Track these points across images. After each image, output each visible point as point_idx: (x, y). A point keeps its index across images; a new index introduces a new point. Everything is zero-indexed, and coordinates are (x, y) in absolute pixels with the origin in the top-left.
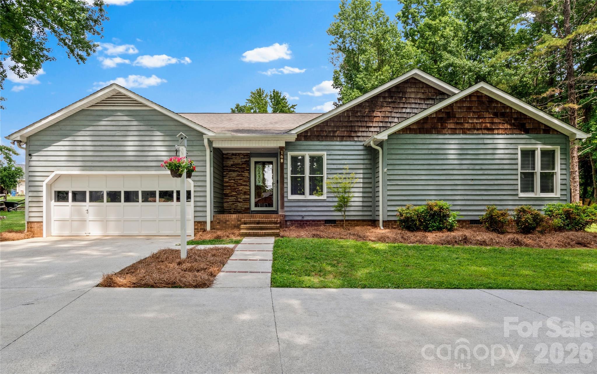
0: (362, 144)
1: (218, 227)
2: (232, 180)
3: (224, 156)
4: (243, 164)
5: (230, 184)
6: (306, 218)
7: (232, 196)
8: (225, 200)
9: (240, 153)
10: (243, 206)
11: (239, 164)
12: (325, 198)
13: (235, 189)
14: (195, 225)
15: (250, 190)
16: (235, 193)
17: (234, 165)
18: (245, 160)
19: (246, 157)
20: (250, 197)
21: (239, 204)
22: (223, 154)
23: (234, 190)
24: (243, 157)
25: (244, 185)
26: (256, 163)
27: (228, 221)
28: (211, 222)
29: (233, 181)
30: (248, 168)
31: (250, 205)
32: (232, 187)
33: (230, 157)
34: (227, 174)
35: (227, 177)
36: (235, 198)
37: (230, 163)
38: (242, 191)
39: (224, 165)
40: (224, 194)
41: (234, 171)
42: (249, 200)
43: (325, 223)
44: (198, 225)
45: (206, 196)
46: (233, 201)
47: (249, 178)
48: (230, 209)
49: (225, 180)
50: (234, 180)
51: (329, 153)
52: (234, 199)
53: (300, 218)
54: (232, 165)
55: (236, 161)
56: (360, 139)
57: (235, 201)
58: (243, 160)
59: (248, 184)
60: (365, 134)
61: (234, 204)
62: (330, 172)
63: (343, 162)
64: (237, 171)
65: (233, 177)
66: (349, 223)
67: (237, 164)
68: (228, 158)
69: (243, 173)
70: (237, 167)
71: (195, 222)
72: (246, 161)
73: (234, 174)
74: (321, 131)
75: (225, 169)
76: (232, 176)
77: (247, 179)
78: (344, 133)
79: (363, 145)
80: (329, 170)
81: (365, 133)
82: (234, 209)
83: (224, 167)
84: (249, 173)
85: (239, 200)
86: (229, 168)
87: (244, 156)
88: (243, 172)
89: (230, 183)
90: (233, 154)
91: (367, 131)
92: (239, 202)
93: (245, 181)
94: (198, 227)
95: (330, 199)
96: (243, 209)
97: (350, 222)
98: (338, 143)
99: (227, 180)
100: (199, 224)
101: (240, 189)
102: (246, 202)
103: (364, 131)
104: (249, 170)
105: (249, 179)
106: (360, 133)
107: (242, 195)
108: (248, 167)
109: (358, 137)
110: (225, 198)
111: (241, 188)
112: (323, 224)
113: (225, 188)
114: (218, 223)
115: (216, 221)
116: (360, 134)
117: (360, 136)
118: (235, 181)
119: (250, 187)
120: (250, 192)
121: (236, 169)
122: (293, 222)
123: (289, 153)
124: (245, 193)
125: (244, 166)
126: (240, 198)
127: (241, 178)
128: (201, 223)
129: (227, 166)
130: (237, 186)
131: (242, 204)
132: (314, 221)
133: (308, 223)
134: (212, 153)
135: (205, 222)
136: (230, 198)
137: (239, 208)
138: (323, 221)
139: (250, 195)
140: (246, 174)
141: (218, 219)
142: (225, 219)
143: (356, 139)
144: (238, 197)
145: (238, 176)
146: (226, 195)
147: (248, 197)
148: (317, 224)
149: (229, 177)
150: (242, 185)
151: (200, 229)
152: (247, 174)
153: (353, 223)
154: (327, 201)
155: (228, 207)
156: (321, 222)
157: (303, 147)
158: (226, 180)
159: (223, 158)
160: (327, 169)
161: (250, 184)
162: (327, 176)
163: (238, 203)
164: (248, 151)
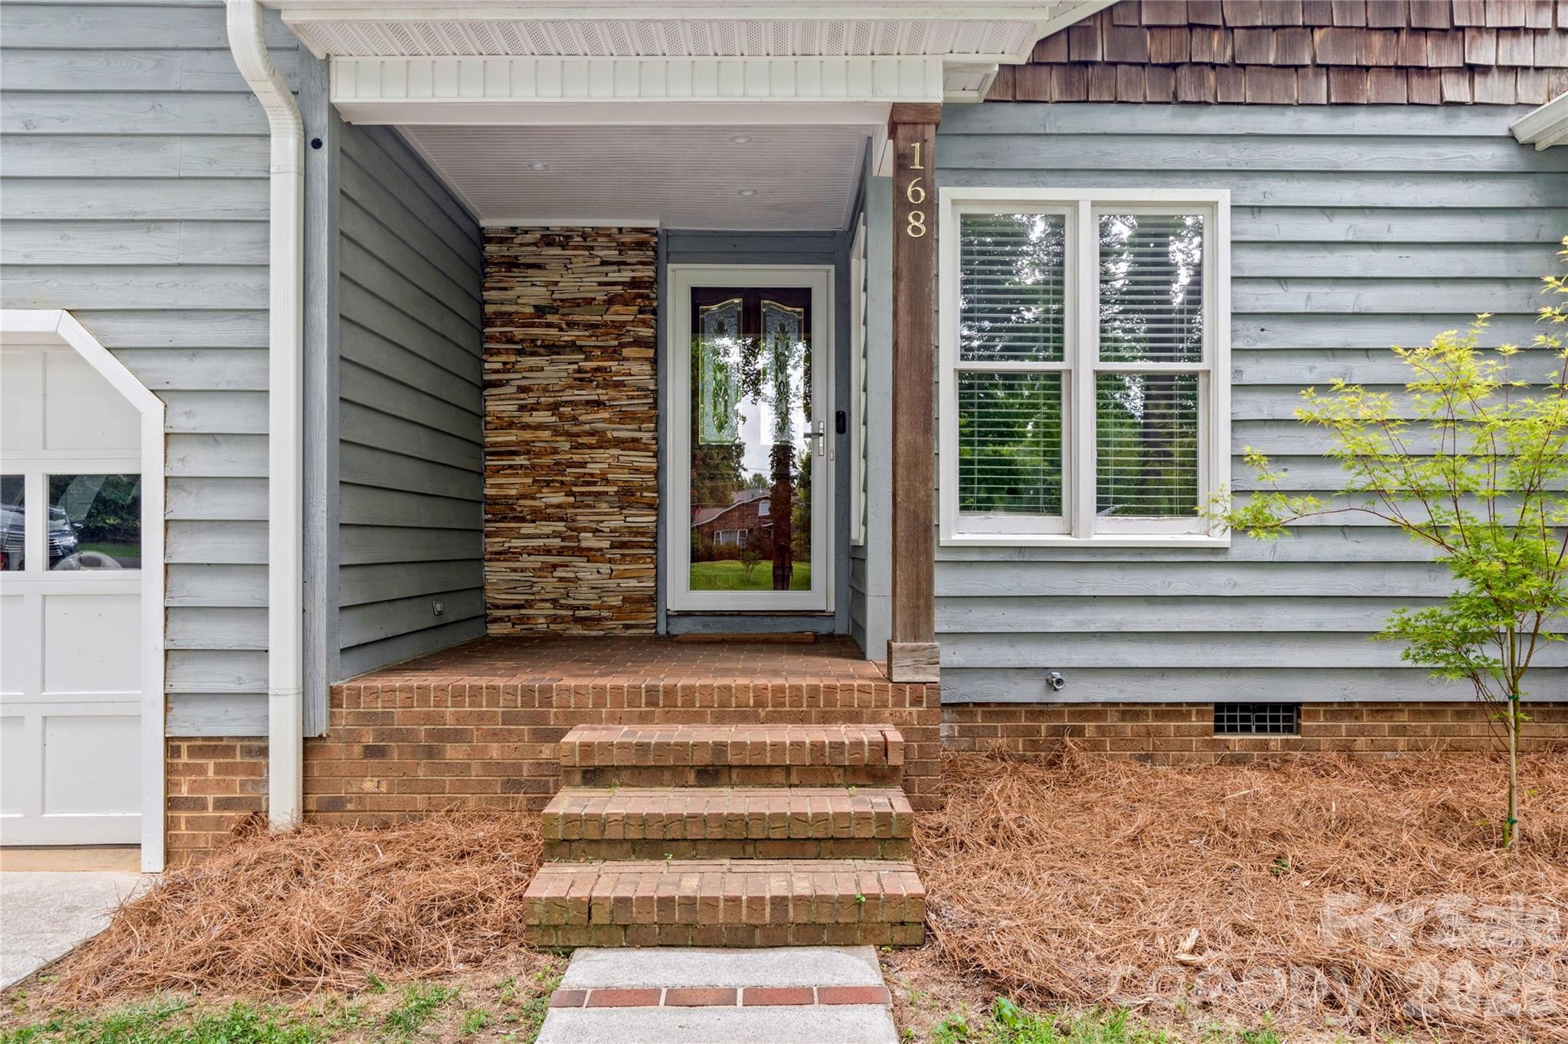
0: (1498, 126)
1: (369, 785)
2: (534, 408)
3: (491, 249)
4: (611, 301)
5: (527, 435)
6: (1073, 692)
7: (538, 515)
8: (493, 544)
9: (598, 232)
10: (612, 583)
11: (589, 301)
12: (1222, 539)
13: (560, 467)
14: (169, 770)
15: (659, 473)
16: (559, 498)
17: (554, 310)
18: (626, 275)
19: (632, 256)
20: (661, 521)
21: (588, 572)
22: (483, 237)
23: (551, 476)
24: (612, 254)
25: (619, 443)
26: (700, 296)
27: (458, 736)
28: (310, 746)
29: (543, 417)
30: (646, 332)
31: (659, 576)
32: (538, 455)
33: (527, 255)
34: (507, 368)
35: (510, 389)
36: (560, 526)
37: (528, 293)
38: (608, 482)
39: (489, 309)
40: (493, 501)
41: (553, 349)
42: (654, 541)
43: (1219, 729)
44: (201, 770)
45: (260, 525)
46: (548, 552)
47: (656, 398)
48: (528, 604)
49: (492, 406)
50: (554, 408)
51: (1254, 193)
52: (556, 535)
53: (1030, 691)
54: (540, 311)
55: (569, 286)
56: (1489, 89)
57: (561, 552)
58: (614, 277)
59: (646, 436)
60: (1521, 52)
61: (555, 567)
62: (1254, 336)
63: (1353, 263)
64: (573, 347)
65: (545, 390)
66: (1396, 731)
67: (575, 303)
68: (512, 264)
69: (614, 365)
70: (571, 325)
71: (172, 745)
72: (634, 283)
73: (554, 372)
74: (1191, 27)
75: (491, 338)
76: (538, 379)
77: (640, 406)
78: (1368, 47)
79: (1511, 138)
80: (1252, 328)
81: (1526, 41)
82: (554, 601)
83: (487, 322)
84: (656, 363)
85: (588, 541)
86: (518, 332)
87: (622, 247)
88: (614, 353)
89: (526, 427)
90: (548, 239)
91: (1544, 32)
92: (588, 554)
93: (625, 417)
94: (204, 786)
95: (1260, 547)
96: (616, 601)
97: (1403, 719)
98: (1315, 122)
99: (508, 408)
100: (211, 764)
101: (594, 468)
102: (636, 559)
103: (1515, 31)
104: (655, 345)
105: (655, 405)
106: (1489, 41)
107: (604, 507)
108: (645, 323)
109: (1471, 70)
110: (490, 527)
111: (600, 461)
112: (1205, 732)
113: (493, 462)
114: (371, 752)
115: (352, 738)
116: (1483, 52)
117: (1485, 70)
118: (561, 417)
119: (659, 454)
120: (660, 490)
121: (568, 336)
122: (979, 721)
123: (947, 194)
124: (627, 497)
125: (621, 314)
126: (596, 531)
127: (602, 394)
128: (228, 751)
129: (507, 318)
130: (577, 447)
131: (605, 568)
132: (1132, 711)
133: (1090, 727)
134: (322, 156)
135: (258, 748)
136: (527, 528)
137: (583, 595)
138: (1201, 714)
139: (657, 507)
140: (635, 368)
141: (368, 718)
142: (428, 718)
143: (1455, 89)
144: (583, 520)
145: (581, 380)
146: (506, 511)
147: (646, 520)
148: (1158, 732)
149: (523, 389)
150: (604, 443)
151: (221, 804)
152: (639, 371)
153: (1428, 725)
154: (1235, 555)
155: (511, 590)
156: (1186, 716)
157: (1051, 154)
158: (499, 406)
159: (485, 262)
160: (1235, 315)
161: (659, 438)
162: (1236, 372)
163: (579, 562)
164: (645, 214)
